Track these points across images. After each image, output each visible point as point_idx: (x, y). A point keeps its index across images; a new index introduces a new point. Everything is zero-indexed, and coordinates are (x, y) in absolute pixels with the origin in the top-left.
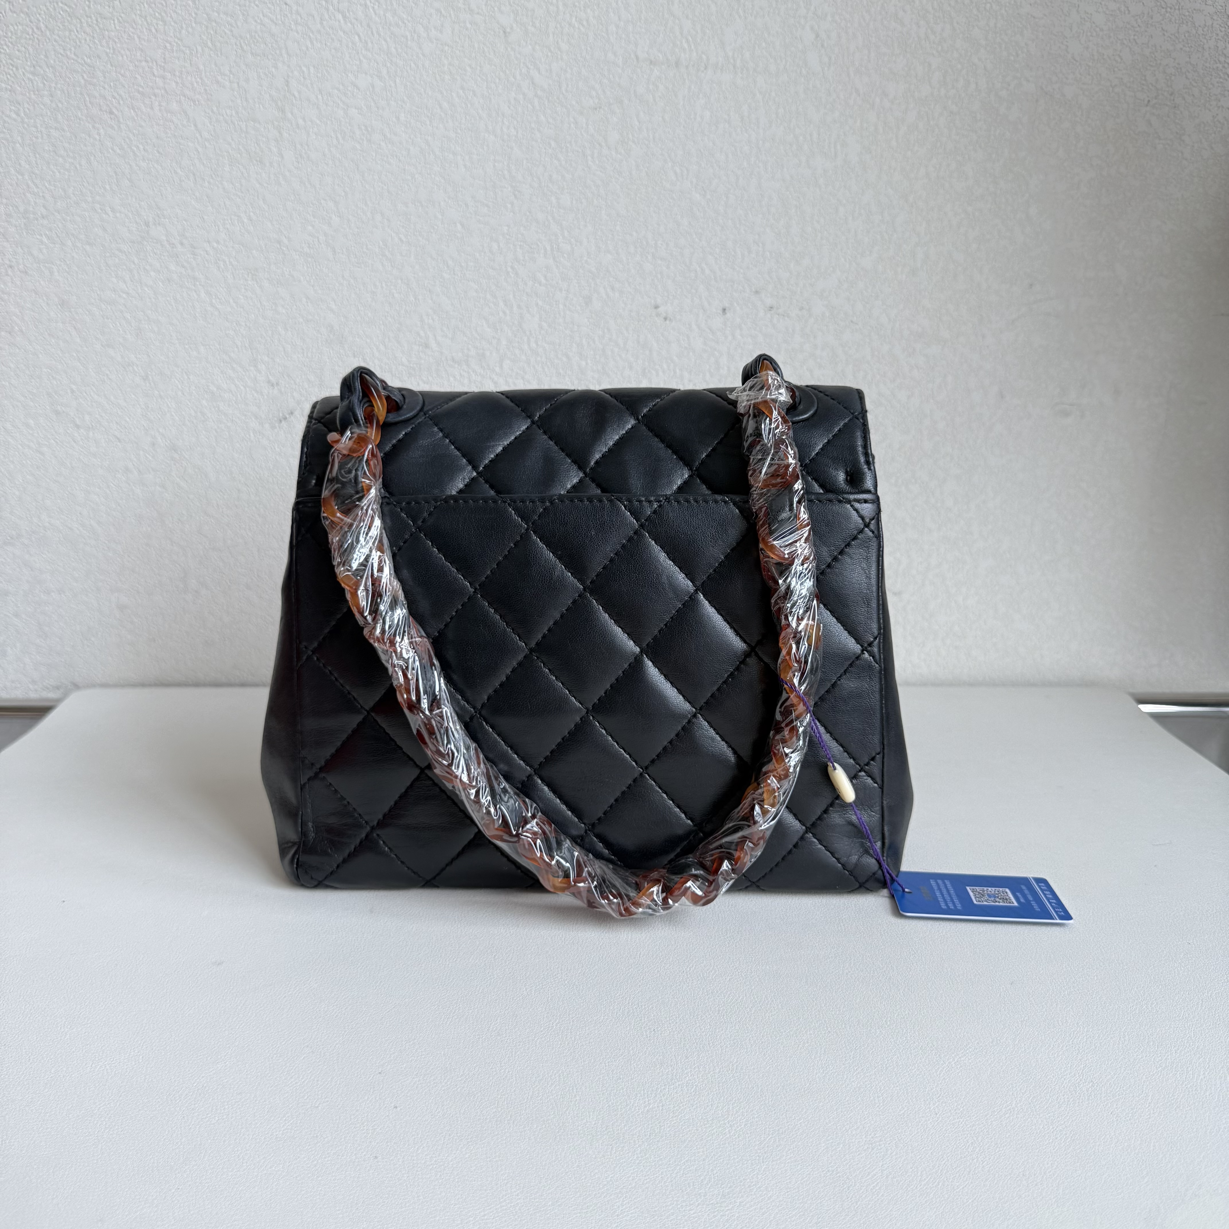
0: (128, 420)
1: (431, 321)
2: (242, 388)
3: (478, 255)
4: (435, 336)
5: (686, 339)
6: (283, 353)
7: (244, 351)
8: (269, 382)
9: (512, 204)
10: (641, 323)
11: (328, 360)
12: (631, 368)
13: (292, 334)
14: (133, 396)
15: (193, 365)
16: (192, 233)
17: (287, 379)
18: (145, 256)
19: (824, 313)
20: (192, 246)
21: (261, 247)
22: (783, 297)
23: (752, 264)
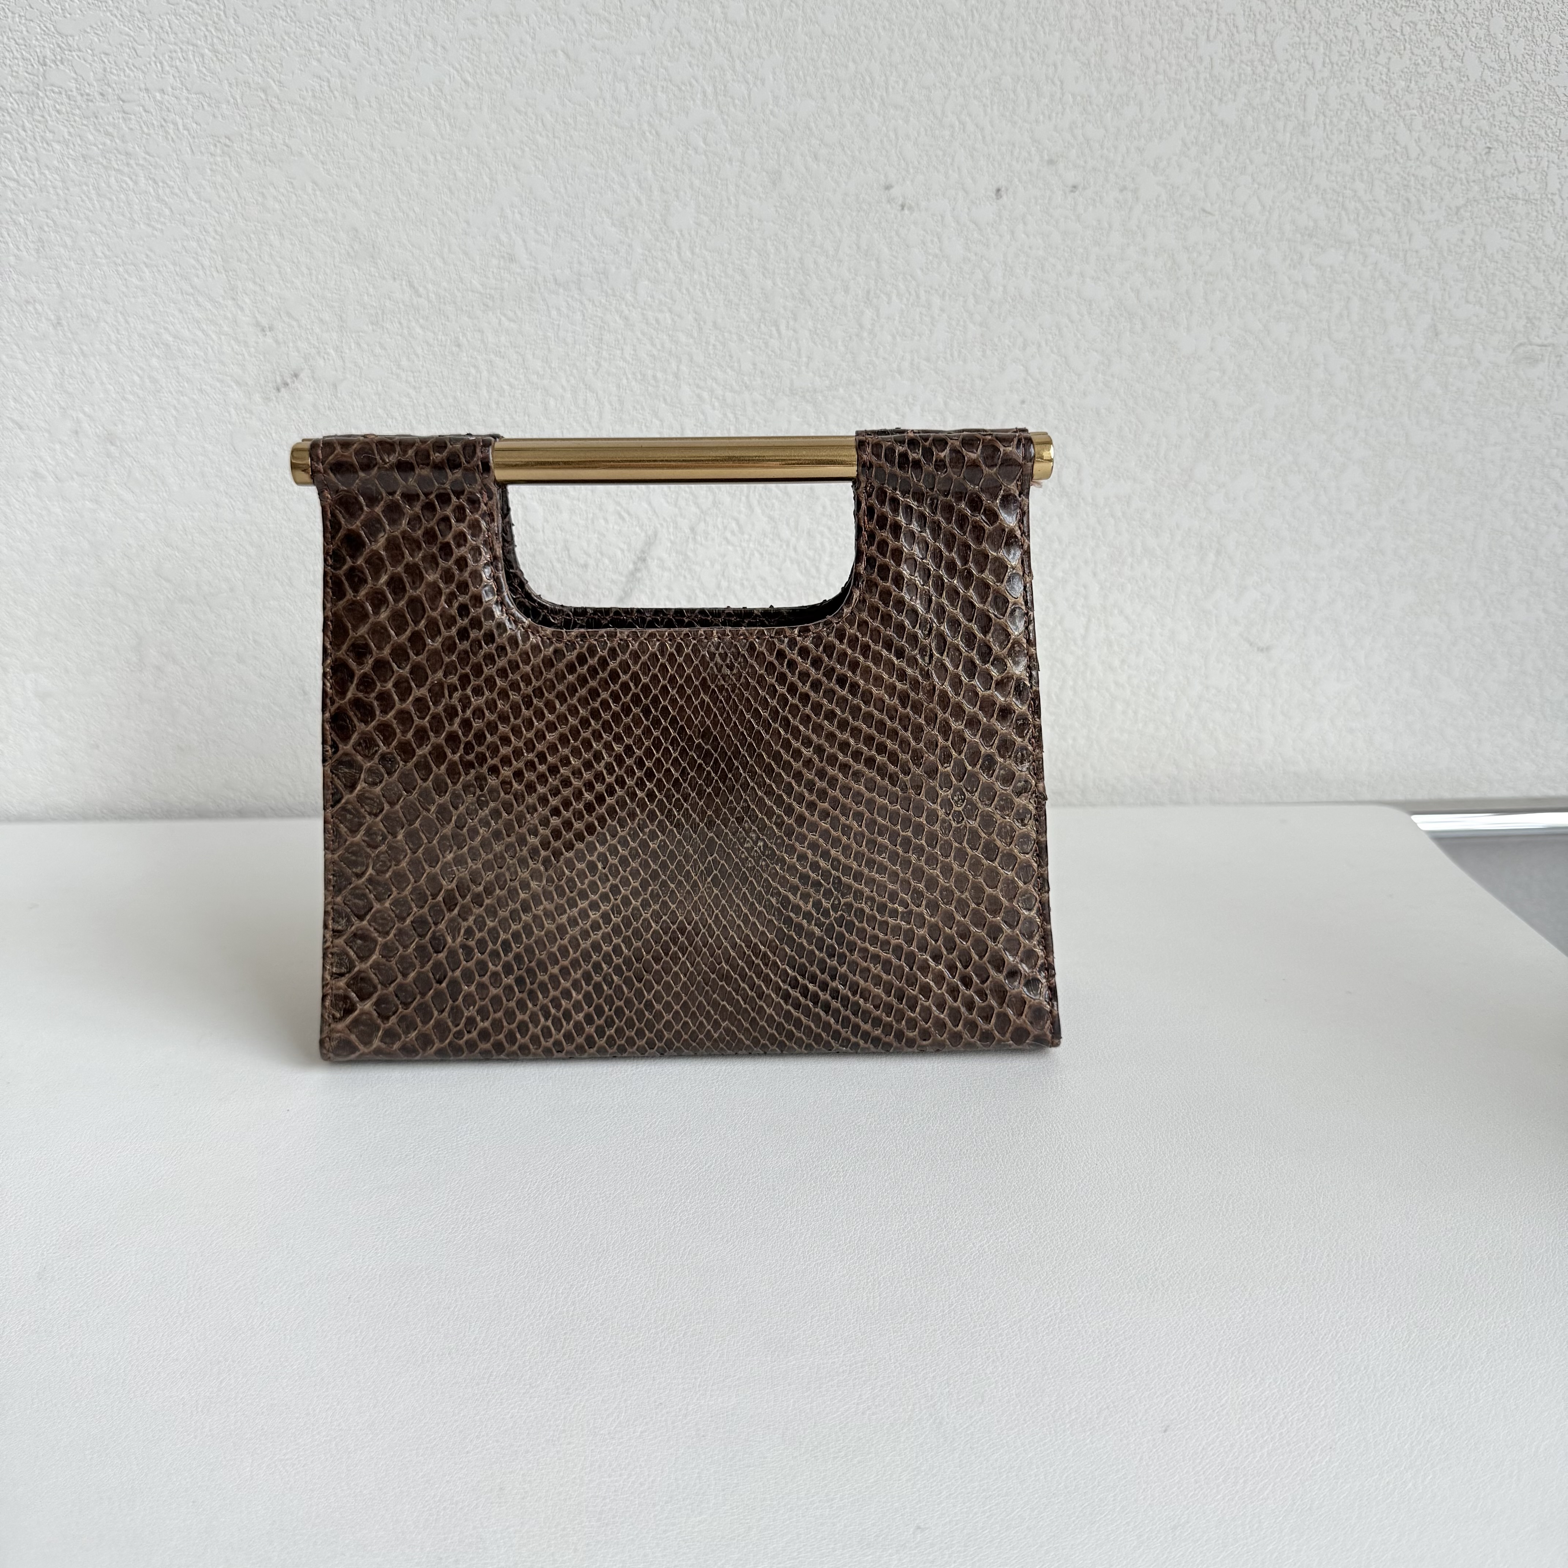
0: (32, 393)
1: (517, 216)
2: (214, 336)
3: (592, 104)
4: (524, 241)
5: (936, 240)
6: (277, 276)
7: (215, 274)
8: (258, 324)
9: (649, 17)
10: (862, 213)
11: (351, 286)
12: (847, 290)
13: (292, 244)
14: (38, 354)
15: (133, 300)
16: (118, 75)
17: (286, 319)
18: (43, 117)
19: (1159, 196)
20: (120, 98)
21: (234, 98)
22: (1094, 169)
23: (1043, 113)
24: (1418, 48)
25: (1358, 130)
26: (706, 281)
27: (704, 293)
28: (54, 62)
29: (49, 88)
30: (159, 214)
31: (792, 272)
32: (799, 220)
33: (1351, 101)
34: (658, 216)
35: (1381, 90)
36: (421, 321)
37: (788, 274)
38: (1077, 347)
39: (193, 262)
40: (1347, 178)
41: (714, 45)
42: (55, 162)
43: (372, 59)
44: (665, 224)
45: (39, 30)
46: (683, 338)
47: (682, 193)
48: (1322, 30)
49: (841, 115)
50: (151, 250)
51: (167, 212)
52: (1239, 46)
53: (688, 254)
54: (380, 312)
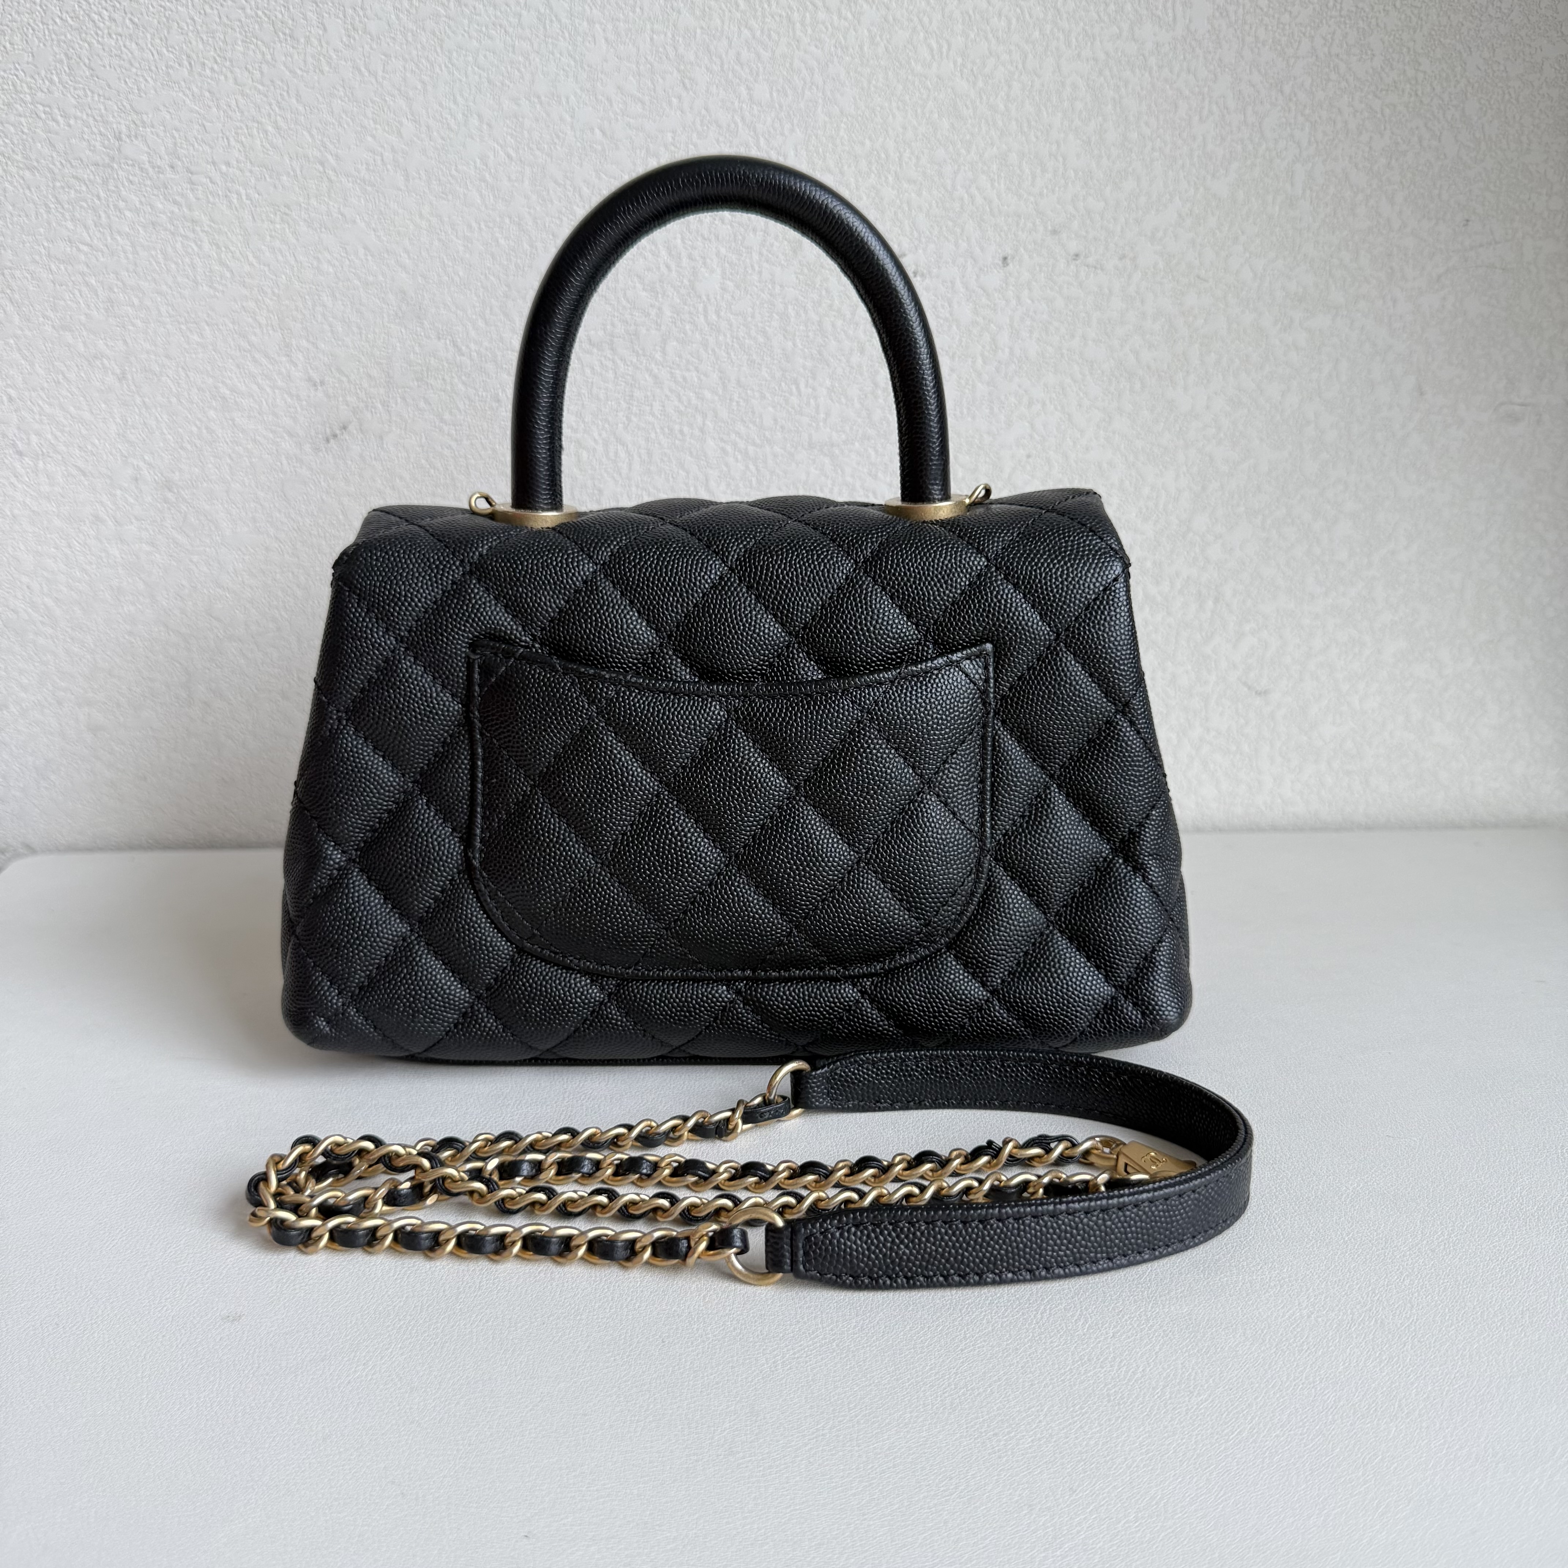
28: (129, 137)
29: (122, 161)
31: (810, 334)
37: (808, 337)
38: (1080, 406)
39: (250, 320)
41: (740, 125)
42: (127, 230)
44: (693, 289)
45: (116, 108)
46: (708, 395)
47: (708, 260)
54: (425, 369)
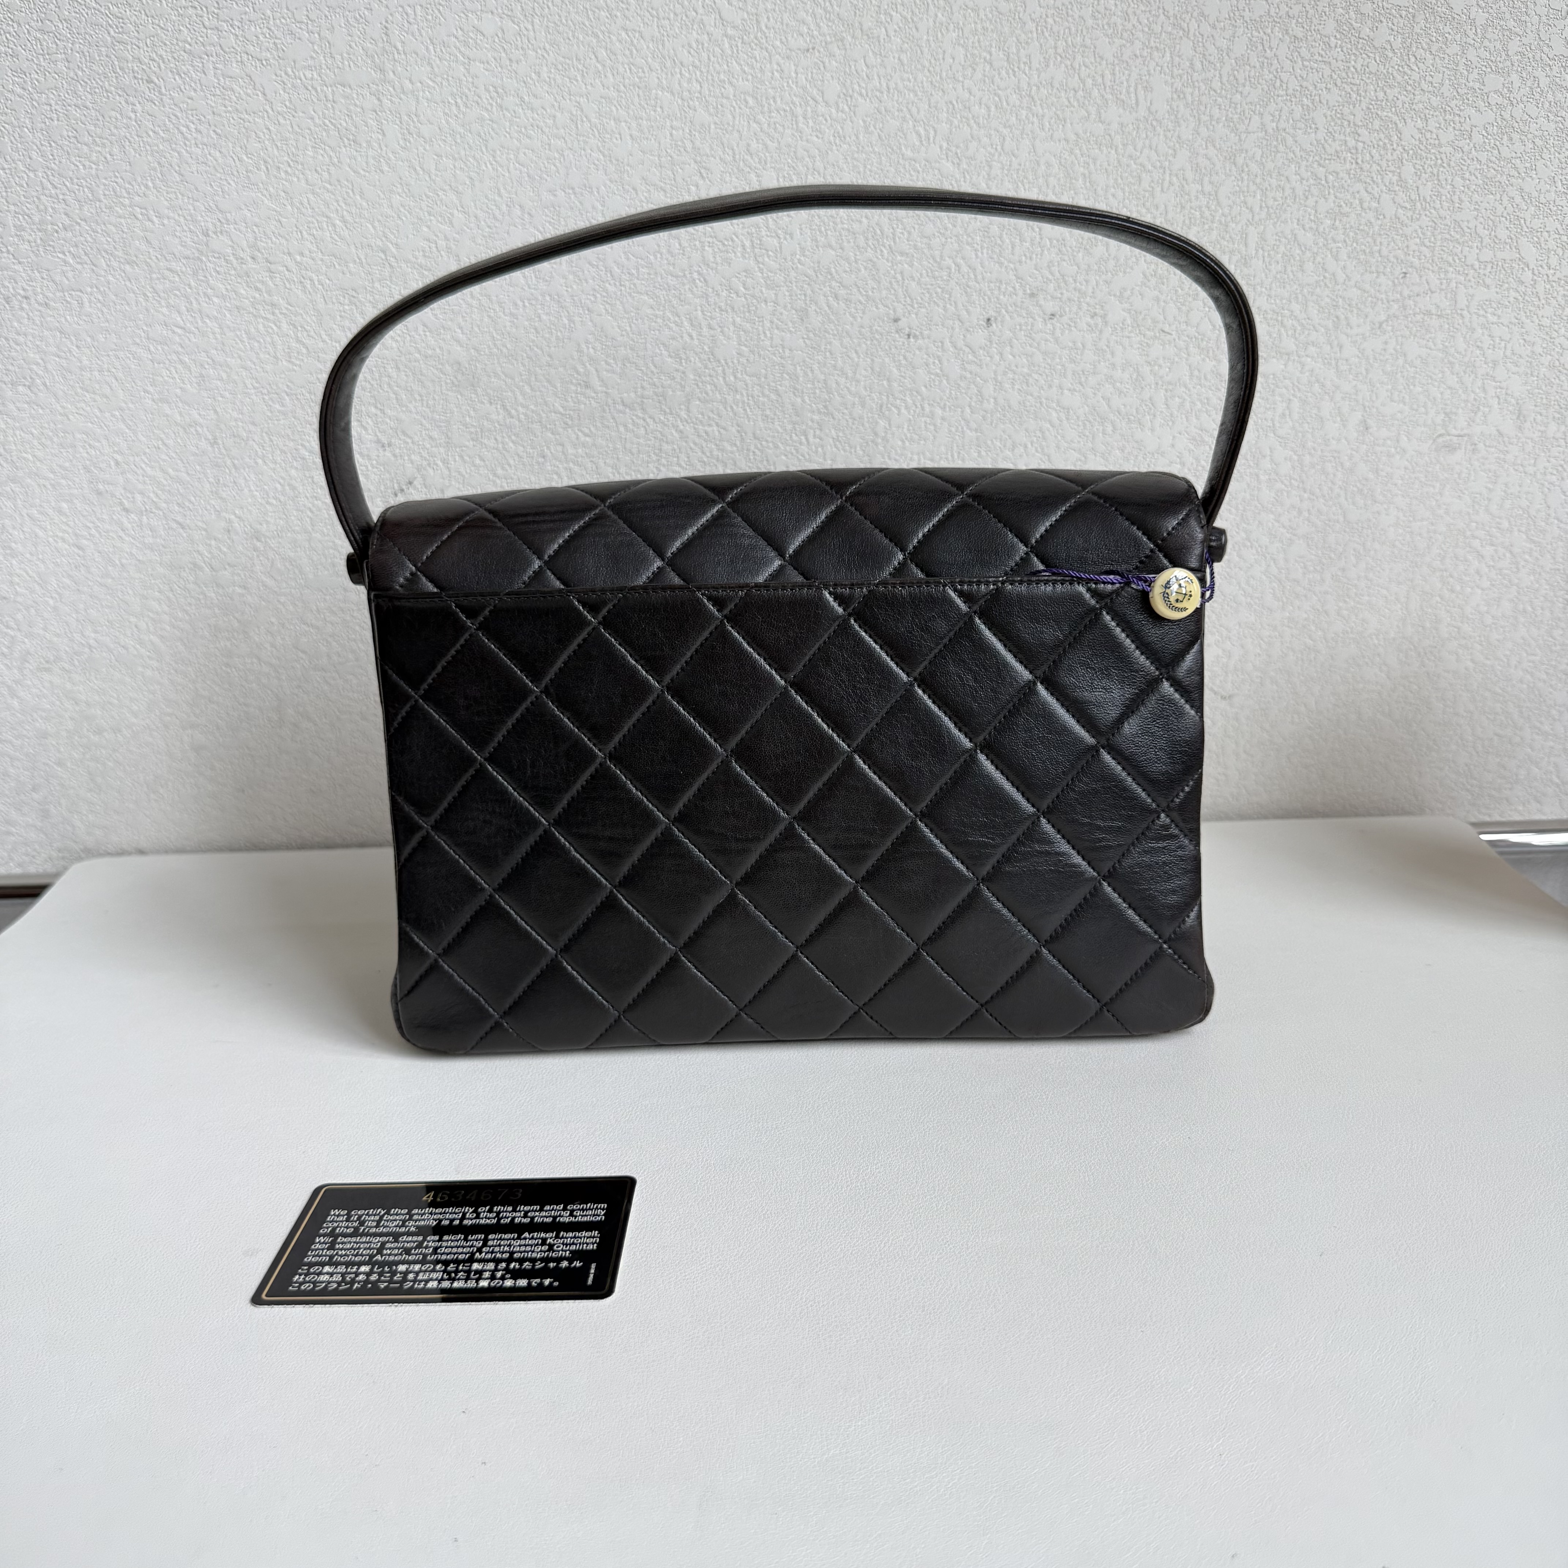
1: (591, 350)
5: (937, 362)
6: (394, 401)
8: (378, 441)
10: (875, 342)
11: (455, 409)
12: (863, 405)
13: (406, 375)
14: (198, 467)
15: (276, 422)
16: (267, 243)
17: (403, 437)
18: (205, 277)
19: (1124, 320)
20: (268, 261)
21: (359, 259)
22: (1069, 299)
23: (1025, 255)
24: (1341, 193)
25: (1292, 261)
26: (746, 401)
27: (745, 410)
30: (298, 353)
32: (823, 348)
33: (1286, 238)
34: (706, 348)
35: (1311, 228)
36: (513, 438)
40: (1284, 301)
43: (472, 225)
48: (1258, 180)
49: (856, 262)
50: (292, 382)
51: (304, 351)
52: (1188, 195)
53: (732, 378)
